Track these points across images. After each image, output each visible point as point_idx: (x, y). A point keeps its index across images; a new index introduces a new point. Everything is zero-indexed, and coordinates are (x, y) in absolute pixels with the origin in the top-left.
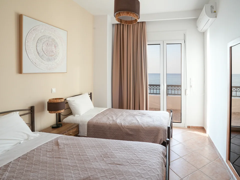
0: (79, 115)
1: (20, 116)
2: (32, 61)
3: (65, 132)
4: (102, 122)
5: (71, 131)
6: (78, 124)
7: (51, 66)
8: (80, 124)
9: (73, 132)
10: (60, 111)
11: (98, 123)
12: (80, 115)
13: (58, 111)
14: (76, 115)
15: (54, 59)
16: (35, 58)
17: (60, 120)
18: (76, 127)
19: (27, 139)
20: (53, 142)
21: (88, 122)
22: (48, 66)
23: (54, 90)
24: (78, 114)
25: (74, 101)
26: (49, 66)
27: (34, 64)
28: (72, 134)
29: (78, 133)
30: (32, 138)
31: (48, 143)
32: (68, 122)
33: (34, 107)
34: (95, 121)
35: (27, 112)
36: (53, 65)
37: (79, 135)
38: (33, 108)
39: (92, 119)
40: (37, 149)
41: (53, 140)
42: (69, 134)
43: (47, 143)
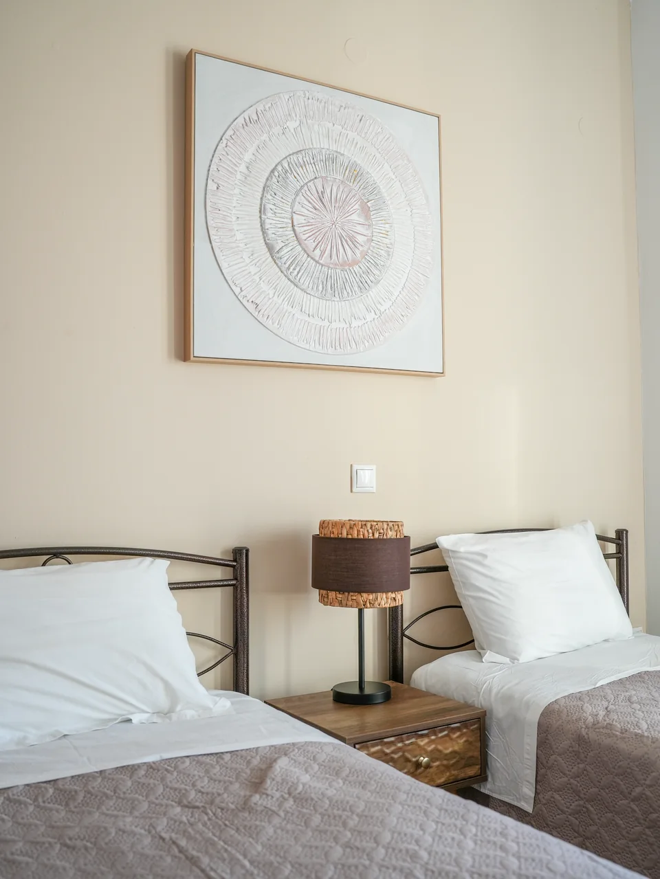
0: (507, 660)
1: (174, 587)
2: (237, 290)
3: (379, 739)
4: (644, 726)
5: (423, 742)
6: (484, 713)
7: (342, 325)
8: (499, 711)
9: (435, 755)
10: (371, 597)
11: (609, 726)
12: (513, 659)
13: (360, 592)
14: (489, 656)
15: (364, 286)
16: (257, 278)
17: (396, 670)
18: (465, 723)
19: (166, 714)
20: (249, 762)
21: (548, 712)
22: (326, 323)
23: (367, 477)
24: (502, 649)
25: (479, 558)
26: (334, 325)
27: (251, 307)
28: (428, 766)
29: (482, 777)
30: (190, 714)
31: (227, 757)
32: (433, 691)
33: (247, 551)
34: (593, 711)
35: (217, 573)
36: (355, 323)
37: (486, 789)
38: (241, 554)
39: (579, 697)
40: (151, 767)
41: (265, 748)
42: (408, 760)
43: (219, 755)
